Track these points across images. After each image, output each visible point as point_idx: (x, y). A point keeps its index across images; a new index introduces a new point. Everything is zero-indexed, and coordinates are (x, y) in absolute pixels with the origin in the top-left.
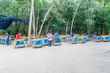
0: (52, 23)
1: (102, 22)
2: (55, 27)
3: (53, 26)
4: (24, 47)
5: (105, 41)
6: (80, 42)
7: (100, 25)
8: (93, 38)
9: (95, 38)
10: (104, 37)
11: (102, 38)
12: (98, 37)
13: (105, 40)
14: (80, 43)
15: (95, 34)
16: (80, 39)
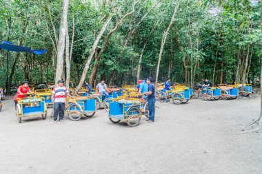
0: (105, 57)
1: (218, 56)
2: (112, 66)
3: (106, 63)
4: (44, 119)
5: (229, 99)
6: (176, 101)
7: (215, 61)
8: (204, 91)
9: (207, 92)
10: (226, 88)
11: (223, 92)
12: (213, 88)
13: (229, 95)
14: (174, 103)
15: (206, 83)
16: (177, 95)
